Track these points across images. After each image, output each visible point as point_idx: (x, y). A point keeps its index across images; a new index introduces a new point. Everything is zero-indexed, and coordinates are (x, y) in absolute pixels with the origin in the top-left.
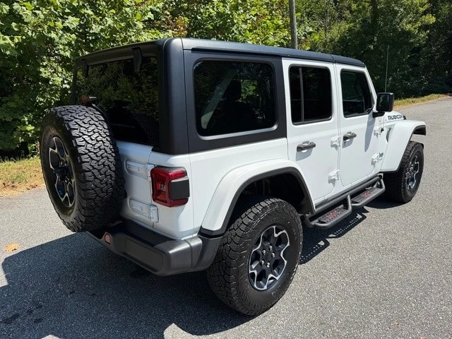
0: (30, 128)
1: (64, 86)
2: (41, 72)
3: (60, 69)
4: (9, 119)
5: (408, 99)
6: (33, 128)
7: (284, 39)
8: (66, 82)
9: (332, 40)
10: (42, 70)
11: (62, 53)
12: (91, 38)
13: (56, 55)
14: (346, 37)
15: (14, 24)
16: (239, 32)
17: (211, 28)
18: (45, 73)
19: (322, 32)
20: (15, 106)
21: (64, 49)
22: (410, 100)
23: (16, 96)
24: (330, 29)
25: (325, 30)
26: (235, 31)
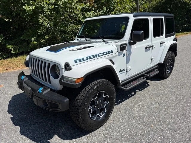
0: (35, 43)
1: (48, 26)
2: (39, 21)
3: (46, 20)
4: (27, 39)
5: (184, 33)
6: (36, 43)
7: (132, 7)
8: (48, 24)
9: (152, 7)
10: (40, 19)
11: (47, 13)
12: (56, 7)
13: (44, 13)
14: (158, 5)
15: (31, 1)
16: (115, 3)
17: (103, 2)
18: (41, 21)
19: (148, 3)
20: (29, 34)
21: (48, 11)
22: (186, 33)
23: (30, 30)
24: (151, 2)
25: (149, 2)
26: (113, 3)
